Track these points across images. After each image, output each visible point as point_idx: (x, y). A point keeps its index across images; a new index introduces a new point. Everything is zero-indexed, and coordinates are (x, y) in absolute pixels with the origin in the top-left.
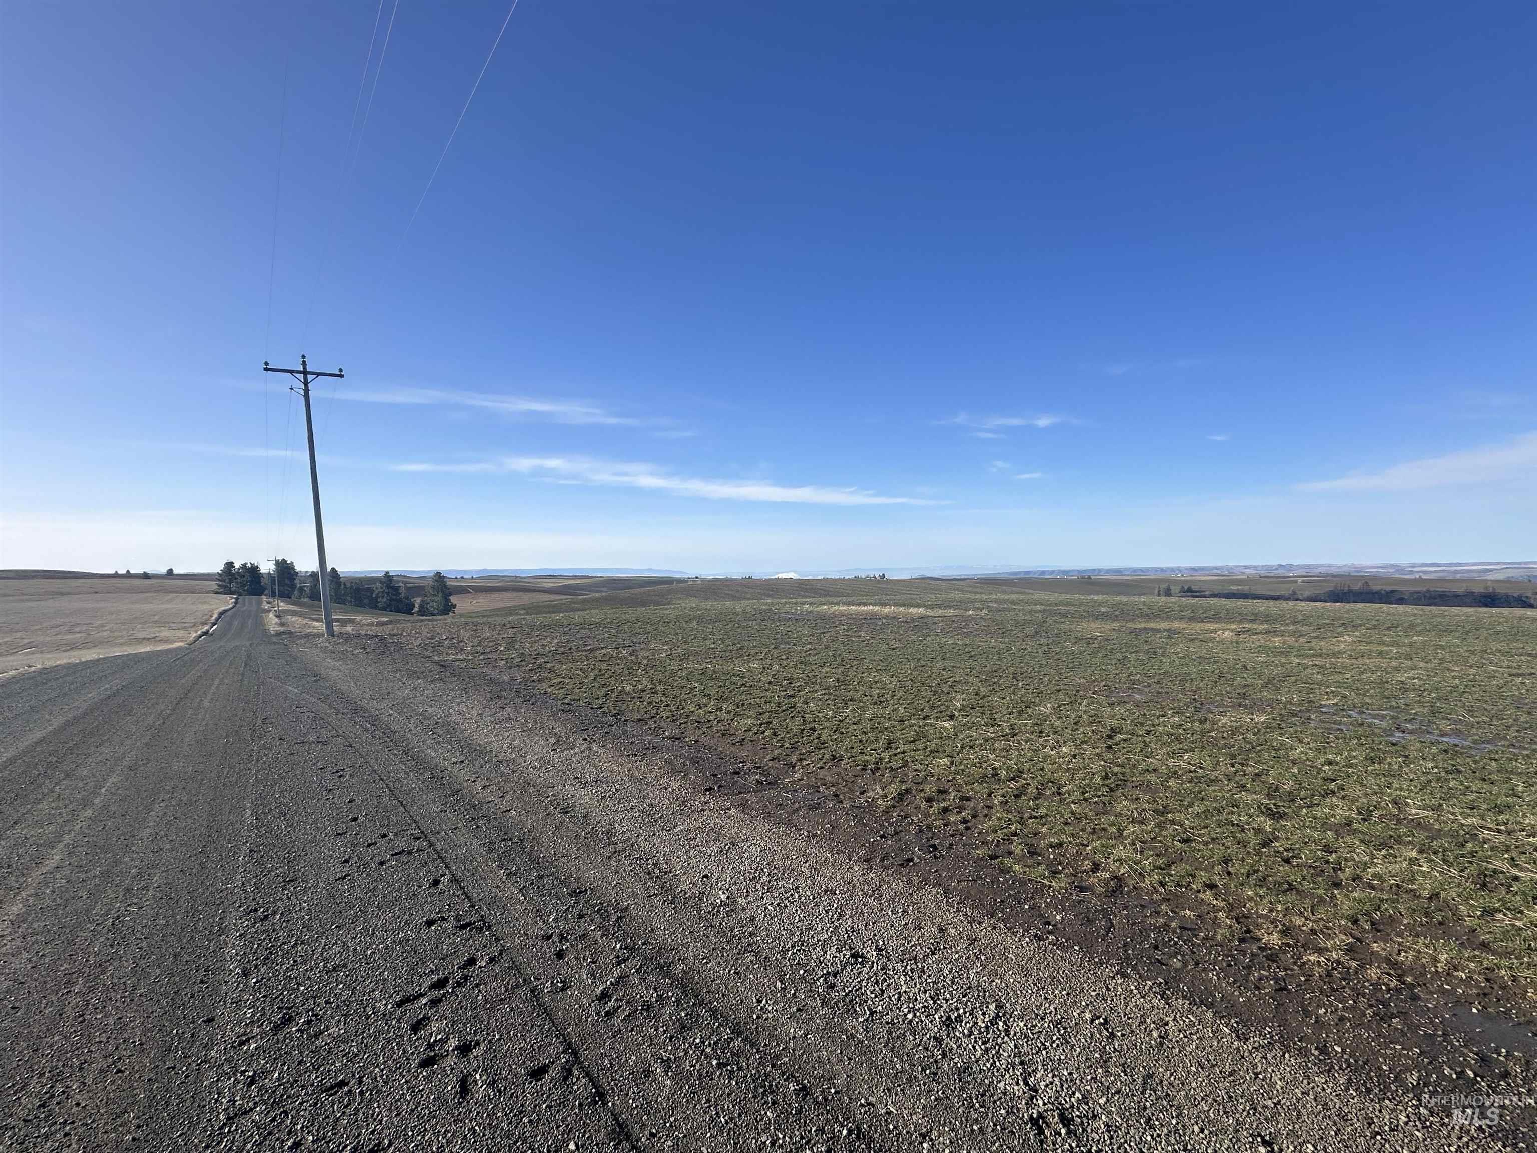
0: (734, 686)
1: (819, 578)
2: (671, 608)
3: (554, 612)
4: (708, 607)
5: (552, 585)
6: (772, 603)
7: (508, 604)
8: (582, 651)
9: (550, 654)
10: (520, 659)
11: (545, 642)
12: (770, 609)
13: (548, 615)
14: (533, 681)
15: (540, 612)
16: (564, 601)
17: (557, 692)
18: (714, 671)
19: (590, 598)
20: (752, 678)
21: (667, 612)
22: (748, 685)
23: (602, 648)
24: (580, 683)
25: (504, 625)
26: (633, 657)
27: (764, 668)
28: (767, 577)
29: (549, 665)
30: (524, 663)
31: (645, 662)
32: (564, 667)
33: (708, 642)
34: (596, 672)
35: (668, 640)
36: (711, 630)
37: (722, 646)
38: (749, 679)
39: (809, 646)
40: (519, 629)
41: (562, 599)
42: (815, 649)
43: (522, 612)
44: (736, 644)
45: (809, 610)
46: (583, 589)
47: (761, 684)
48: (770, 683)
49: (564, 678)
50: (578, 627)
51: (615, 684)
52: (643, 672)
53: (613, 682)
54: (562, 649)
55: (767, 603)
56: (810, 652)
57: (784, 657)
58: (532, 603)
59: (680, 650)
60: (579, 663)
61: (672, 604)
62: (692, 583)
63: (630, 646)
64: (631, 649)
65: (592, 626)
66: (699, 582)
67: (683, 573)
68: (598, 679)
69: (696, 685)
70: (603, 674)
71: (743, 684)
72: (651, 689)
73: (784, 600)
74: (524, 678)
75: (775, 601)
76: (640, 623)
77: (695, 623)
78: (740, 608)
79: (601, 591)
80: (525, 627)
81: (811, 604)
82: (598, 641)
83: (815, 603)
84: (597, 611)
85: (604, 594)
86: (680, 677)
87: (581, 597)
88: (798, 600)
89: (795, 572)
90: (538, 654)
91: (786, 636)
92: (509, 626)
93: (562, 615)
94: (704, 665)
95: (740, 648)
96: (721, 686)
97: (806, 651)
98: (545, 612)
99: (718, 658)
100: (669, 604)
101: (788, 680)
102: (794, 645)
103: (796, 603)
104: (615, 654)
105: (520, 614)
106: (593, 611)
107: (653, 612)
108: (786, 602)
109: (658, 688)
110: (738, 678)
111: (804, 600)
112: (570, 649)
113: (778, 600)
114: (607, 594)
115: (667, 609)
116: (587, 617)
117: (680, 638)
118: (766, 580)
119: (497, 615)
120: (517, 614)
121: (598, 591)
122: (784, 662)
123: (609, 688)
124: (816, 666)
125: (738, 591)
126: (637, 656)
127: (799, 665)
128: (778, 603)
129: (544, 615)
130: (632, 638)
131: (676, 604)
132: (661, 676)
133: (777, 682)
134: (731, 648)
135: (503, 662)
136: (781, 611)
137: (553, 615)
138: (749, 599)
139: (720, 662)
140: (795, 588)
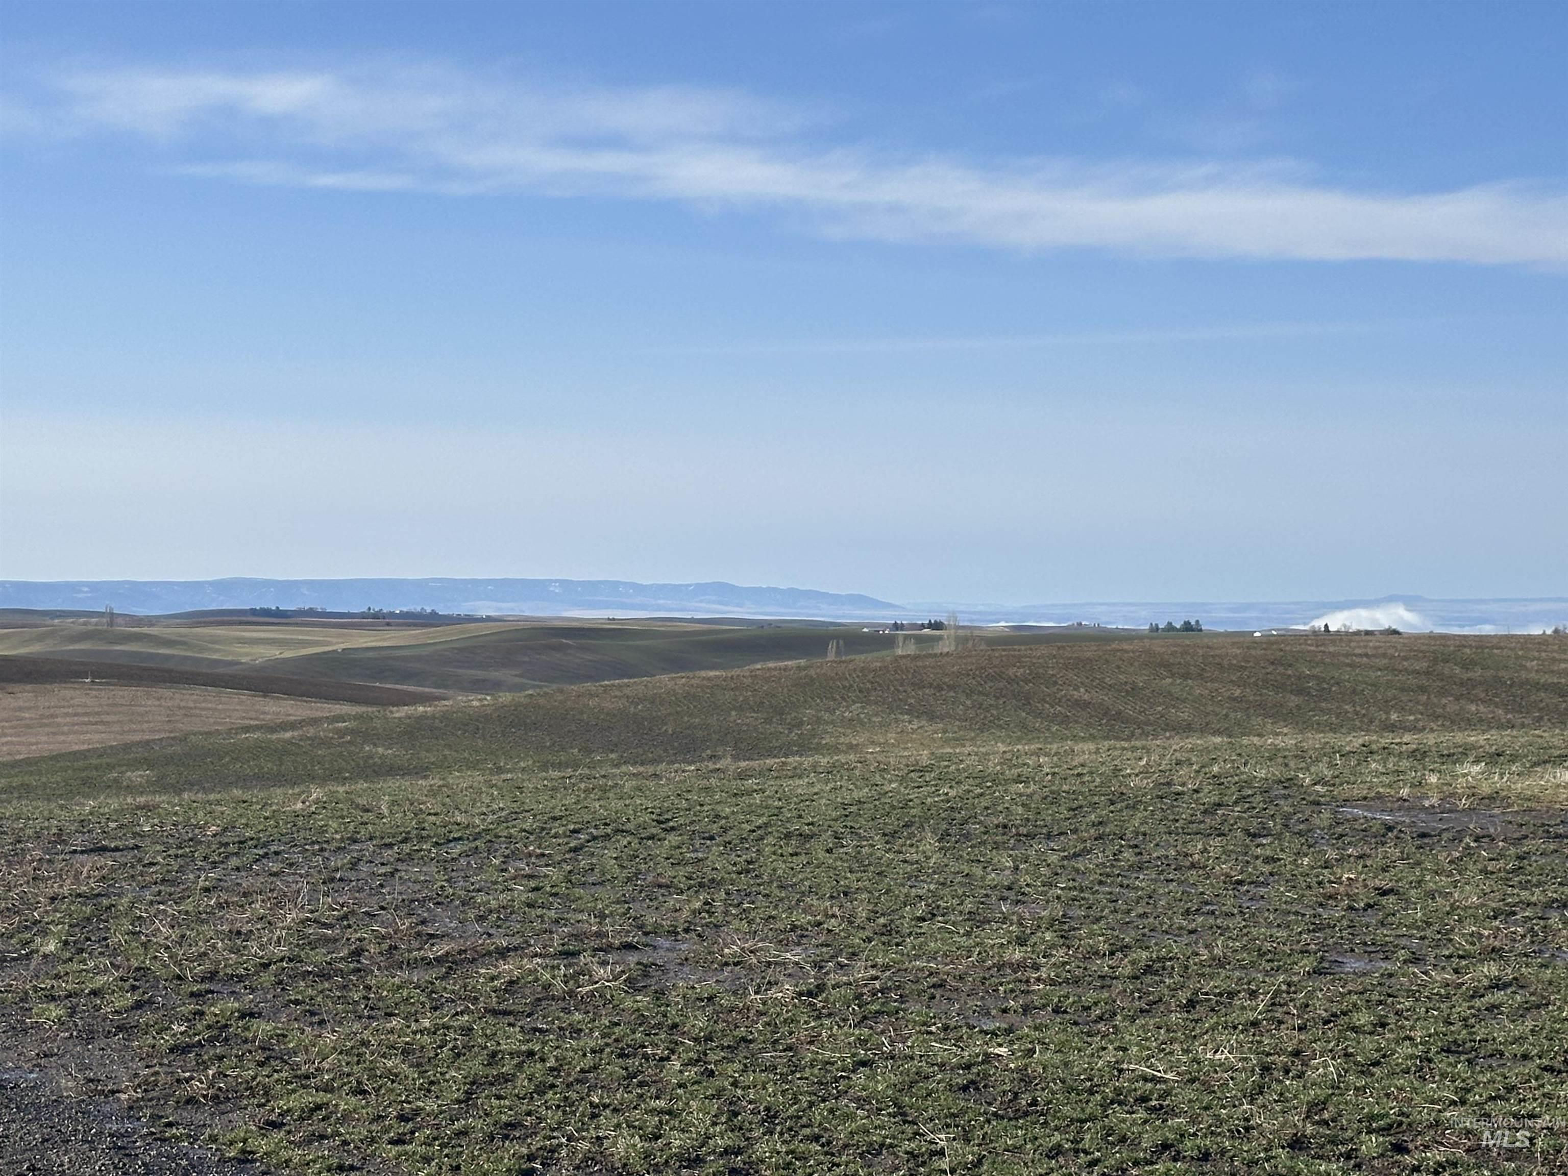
0: (1119, 1154)
1: (1536, 631)
2: (814, 768)
3: (281, 779)
4: (993, 766)
5: (275, 653)
6: (1301, 753)
7: (76, 743)
8: (412, 965)
9: (267, 978)
10: (130, 999)
11: (241, 919)
12: (1288, 783)
13: (256, 794)
14: (191, 1101)
15: (224, 782)
16: (324, 731)
17: (296, 1155)
18: (1025, 1079)
19: (445, 717)
20: (1207, 1119)
21: (800, 786)
22: (1188, 1147)
23: (503, 953)
24: (402, 1118)
25: (60, 837)
26: (643, 1000)
27: (1266, 1069)
28: (1274, 626)
29: (262, 1028)
30: (147, 1017)
31: (699, 1022)
32: (330, 1038)
33: (993, 937)
34: (475, 1065)
35: (804, 919)
36: (1006, 878)
37: (1059, 954)
38: (1193, 1121)
39: (1490, 969)
40: (129, 857)
41: (315, 721)
42: (1518, 983)
43: (137, 776)
44: (1125, 948)
45: (1485, 789)
46: (407, 676)
47: (1251, 1147)
48: (1297, 1144)
49: (328, 1088)
50: (387, 854)
51: (560, 1126)
52: (691, 1073)
53: (552, 1117)
54: (320, 956)
55: (1274, 755)
56: (1499, 996)
57: (1363, 1018)
58: (184, 739)
59: (860, 972)
60: (394, 1022)
61: (819, 749)
62: (911, 649)
63: (628, 947)
64: (632, 958)
65: (456, 849)
66: (945, 647)
67: (876, 604)
68: (484, 1099)
69: (941, 1140)
70: (506, 1079)
71: (1166, 1146)
72: (727, 1151)
73: (1355, 741)
74: (147, 1085)
75: (1315, 740)
76: (673, 839)
77: (930, 842)
78: (1145, 772)
79: (496, 686)
80: (152, 851)
81: (1495, 758)
82: (481, 918)
83: (1513, 759)
84: (477, 778)
85: (506, 698)
86: (861, 1102)
87: (401, 712)
88: (1431, 739)
89: (1410, 602)
90: (212, 976)
91: (1372, 918)
92: (78, 842)
93: (316, 793)
94: (977, 1047)
95: (1148, 970)
96: (1056, 1152)
97: (1477, 994)
98: (243, 781)
99: (1044, 1016)
100: (803, 749)
101: (1385, 1130)
102: (1416, 959)
103: (1419, 755)
104: (559, 984)
105: (130, 789)
106: (461, 780)
107: (735, 785)
108: (1368, 751)
109: (762, 1149)
110: (1141, 1114)
111: (1460, 737)
112: (357, 953)
113: (1330, 738)
114: (520, 697)
115: (797, 773)
116: (430, 805)
117: (862, 913)
118: (1269, 642)
119: (25, 790)
120: (116, 787)
121: (478, 686)
122: (1368, 1043)
123: (537, 1143)
124: (1530, 1067)
125: (1134, 691)
126: (659, 994)
127: (1442, 1063)
128: (1327, 752)
129: (237, 792)
130: (636, 909)
131: (835, 749)
132: (771, 1095)
133: (1333, 1141)
134: (1102, 966)
135: (55, 1011)
136: (1345, 791)
137: (278, 793)
138: (1187, 729)
139: (1053, 1034)
140: (1412, 681)
